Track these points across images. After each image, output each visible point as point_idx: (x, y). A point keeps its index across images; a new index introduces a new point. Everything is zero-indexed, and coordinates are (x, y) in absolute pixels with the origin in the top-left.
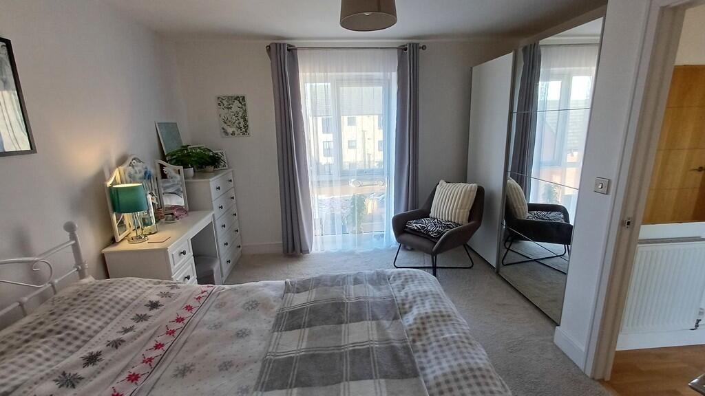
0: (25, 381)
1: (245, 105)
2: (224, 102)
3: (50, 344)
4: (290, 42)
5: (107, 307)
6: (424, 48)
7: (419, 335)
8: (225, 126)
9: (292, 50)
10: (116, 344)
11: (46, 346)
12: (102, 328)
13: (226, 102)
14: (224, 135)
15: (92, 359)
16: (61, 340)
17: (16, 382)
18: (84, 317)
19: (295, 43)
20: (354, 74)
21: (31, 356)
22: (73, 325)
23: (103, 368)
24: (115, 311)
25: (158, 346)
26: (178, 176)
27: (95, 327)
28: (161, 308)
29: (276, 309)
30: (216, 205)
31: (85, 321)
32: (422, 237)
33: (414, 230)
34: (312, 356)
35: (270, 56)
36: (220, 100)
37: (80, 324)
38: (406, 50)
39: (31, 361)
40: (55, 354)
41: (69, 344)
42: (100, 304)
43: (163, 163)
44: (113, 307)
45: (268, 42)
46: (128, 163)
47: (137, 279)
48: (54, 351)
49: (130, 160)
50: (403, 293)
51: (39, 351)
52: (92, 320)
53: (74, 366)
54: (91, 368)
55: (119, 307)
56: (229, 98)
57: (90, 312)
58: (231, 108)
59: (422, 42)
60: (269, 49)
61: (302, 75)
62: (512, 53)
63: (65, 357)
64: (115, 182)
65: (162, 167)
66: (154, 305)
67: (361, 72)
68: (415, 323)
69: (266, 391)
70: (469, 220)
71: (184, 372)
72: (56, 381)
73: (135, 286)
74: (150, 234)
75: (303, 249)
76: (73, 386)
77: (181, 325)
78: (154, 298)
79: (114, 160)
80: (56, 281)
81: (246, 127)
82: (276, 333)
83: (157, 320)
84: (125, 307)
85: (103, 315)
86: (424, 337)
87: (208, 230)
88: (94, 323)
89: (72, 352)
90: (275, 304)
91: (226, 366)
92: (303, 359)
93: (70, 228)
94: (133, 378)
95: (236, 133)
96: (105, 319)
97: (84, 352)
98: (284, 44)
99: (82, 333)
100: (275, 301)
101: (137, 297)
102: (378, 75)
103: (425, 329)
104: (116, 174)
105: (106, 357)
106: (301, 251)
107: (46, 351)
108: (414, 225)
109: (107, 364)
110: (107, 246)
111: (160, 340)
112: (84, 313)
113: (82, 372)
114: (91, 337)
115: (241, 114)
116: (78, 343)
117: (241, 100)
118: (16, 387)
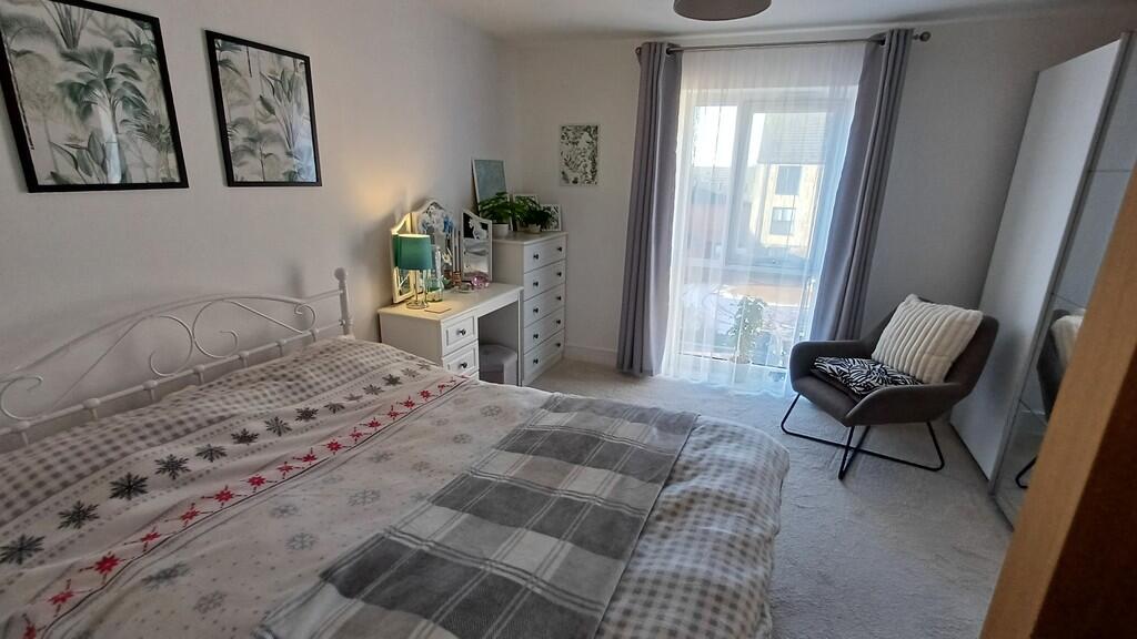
0: (241, 413)
1: (596, 139)
2: (570, 133)
3: (278, 388)
4: (672, 40)
5: (344, 369)
6: (924, 37)
7: (674, 514)
8: (566, 169)
9: (674, 52)
10: (334, 408)
11: (274, 389)
12: (330, 388)
13: (570, 134)
14: (563, 182)
15: (307, 415)
16: (289, 387)
17: (235, 412)
18: (318, 372)
19: (682, 41)
21: (258, 393)
22: (306, 377)
23: (312, 427)
24: (350, 375)
25: (372, 425)
26: (485, 231)
27: (324, 385)
28: (398, 386)
29: (517, 424)
30: (528, 279)
31: (318, 376)
32: (838, 389)
33: (826, 374)
34: (514, 488)
35: (640, 60)
36: (565, 133)
37: (311, 378)
38: (883, 42)
39: (256, 398)
40: (279, 399)
41: (295, 394)
42: (339, 363)
43: (471, 214)
44: (350, 370)
45: (639, 43)
46: (425, 209)
47: (390, 348)
48: (278, 396)
49: (427, 205)
50: (697, 454)
51: (267, 391)
52: (324, 377)
53: (288, 415)
54: (302, 423)
55: (356, 372)
56: (577, 128)
57: (326, 369)
58: (577, 143)
59: (919, 27)
60: (639, 51)
61: (684, 94)
62: (1118, 43)
63: (285, 405)
64: (403, 230)
65: (467, 218)
66: (393, 381)
67: (788, 86)
68: (678, 497)
69: (438, 505)
70: (947, 379)
71: (381, 458)
72: (267, 423)
73: (383, 355)
74: (434, 301)
75: (645, 368)
76: (280, 434)
77: (407, 410)
78: (396, 373)
79: (409, 202)
80: (318, 331)
81: (594, 172)
82: (494, 450)
83: (387, 397)
84: (362, 374)
85: (337, 376)
86: (678, 520)
87: (510, 310)
88: (324, 381)
89: (293, 402)
90: (519, 417)
91: (421, 466)
92: (501, 488)
93: (340, 275)
94: (334, 447)
95: (580, 180)
96: (337, 380)
97: (302, 406)
98: (661, 44)
99: (310, 387)
100: (521, 414)
101: (379, 366)
103: (688, 509)
104: (407, 218)
105: (319, 418)
106: (641, 371)
107: (273, 393)
108: (828, 365)
109: (317, 424)
110: (386, 306)
111: (378, 418)
112: (319, 368)
113: (293, 424)
114: (316, 393)
115: (589, 152)
116: (303, 395)
117: (593, 130)
118: (232, 416)
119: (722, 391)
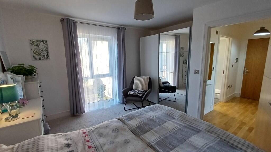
1: (47, 45)
2: (34, 42)
6: (125, 29)
8: (35, 55)
9: (74, 23)
13: (35, 43)
14: (34, 59)
19: (76, 20)
20: (100, 36)
32: (136, 97)
33: (132, 95)
36: (32, 42)
45: (62, 17)
56: (37, 41)
58: (38, 46)
59: (125, 27)
75: (82, 111)
81: (48, 55)
95: (42, 58)
98: (71, 20)
102: (109, 37)
106: (81, 112)
115: (44, 49)
117: (45, 42)
119: (103, 109)
